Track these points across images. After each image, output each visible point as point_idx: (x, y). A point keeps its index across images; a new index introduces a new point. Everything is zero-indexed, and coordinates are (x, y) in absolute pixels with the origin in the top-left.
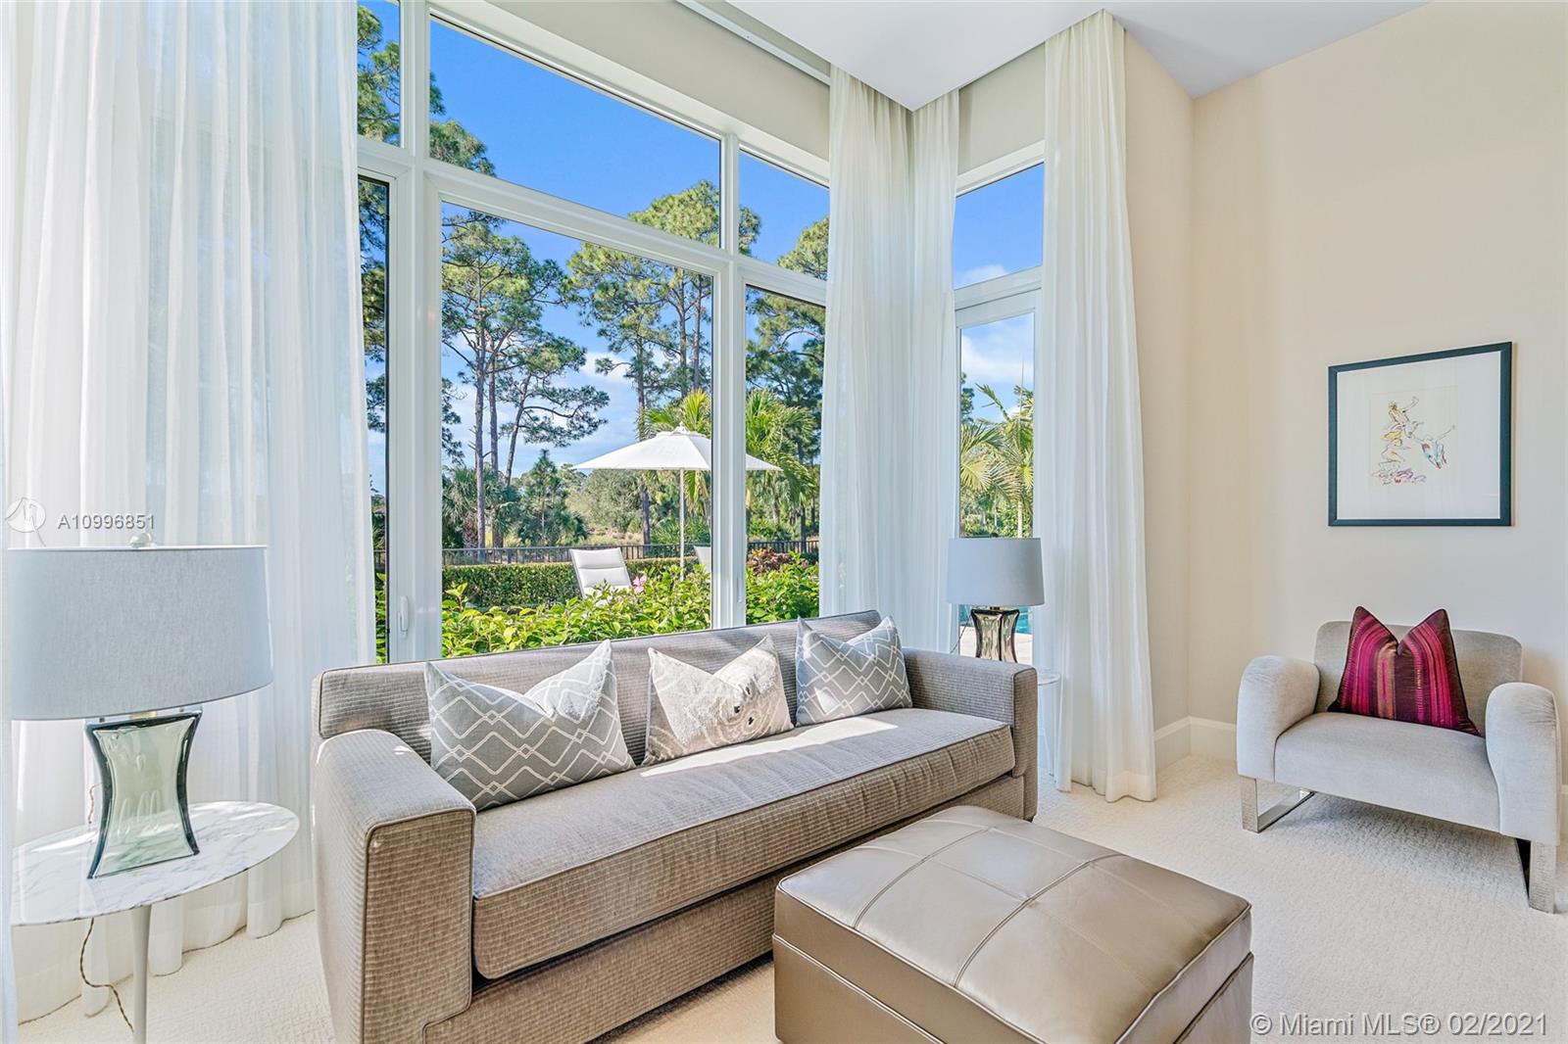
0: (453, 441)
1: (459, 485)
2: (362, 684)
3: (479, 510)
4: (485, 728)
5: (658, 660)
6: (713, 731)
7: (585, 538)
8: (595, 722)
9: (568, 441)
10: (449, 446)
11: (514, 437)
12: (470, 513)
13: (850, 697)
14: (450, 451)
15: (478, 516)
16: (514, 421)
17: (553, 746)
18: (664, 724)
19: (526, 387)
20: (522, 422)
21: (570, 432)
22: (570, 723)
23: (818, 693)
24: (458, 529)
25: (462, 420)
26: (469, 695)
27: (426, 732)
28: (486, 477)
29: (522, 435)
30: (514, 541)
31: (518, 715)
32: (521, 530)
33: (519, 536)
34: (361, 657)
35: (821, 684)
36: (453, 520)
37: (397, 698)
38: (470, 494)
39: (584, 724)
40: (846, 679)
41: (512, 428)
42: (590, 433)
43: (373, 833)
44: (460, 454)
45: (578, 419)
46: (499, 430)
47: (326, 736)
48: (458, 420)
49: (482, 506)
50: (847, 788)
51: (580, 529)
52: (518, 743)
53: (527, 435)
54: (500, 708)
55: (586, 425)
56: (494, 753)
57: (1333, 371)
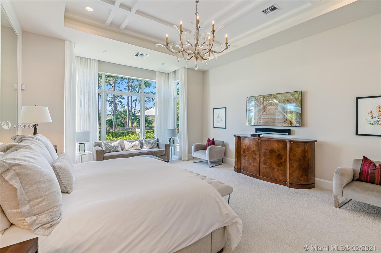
0: (123, 103)
1: (124, 113)
2: (97, 143)
3: (127, 118)
4: (107, 146)
5: (125, 142)
6: (130, 148)
7: (151, 124)
8: (118, 146)
9: (148, 103)
10: (122, 105)
11: (136, 102)
12: (126, 119)
13: (148, 147)
14: (122, 106)
15: (128, 120)
16: (136, 99)
17: (113, 148)
18: (125, 148)
19: (138, 91)
20: (137, 99)
21: (148, 101)
22: (115, 146)
23: (144, 146)
24: (124, 122)
25: (125, 99)
26: (106, 143)
27: (102, 147)
28: (129, 111)
29: (137, 102)
30: (136, 125)
31: (110, 145)
32: (137, 123)
33: (137, 124)
34: (98, 140)
35: (144, 145)
36: (122, 121)
37: (100, 144)
38: (126, 115)
39: (116, 147)
40: (147, 145)
41: (135, 100)
42: (152, 101)
43: (97, 150)
44: (124, 106)
45: (150, 98)
46: (132, 101)
47: (94, 147)
48: (124, 98)
49: (128, 118)
50: (140, 153)
51: (150, 122)
52: (110, 148)
53: (139, 102)
54: (108, 145)
55: (152, 100)
56: (107, 148)
57: (214, 109)
